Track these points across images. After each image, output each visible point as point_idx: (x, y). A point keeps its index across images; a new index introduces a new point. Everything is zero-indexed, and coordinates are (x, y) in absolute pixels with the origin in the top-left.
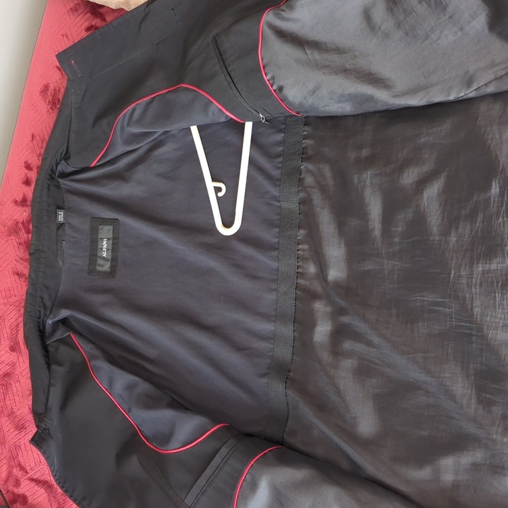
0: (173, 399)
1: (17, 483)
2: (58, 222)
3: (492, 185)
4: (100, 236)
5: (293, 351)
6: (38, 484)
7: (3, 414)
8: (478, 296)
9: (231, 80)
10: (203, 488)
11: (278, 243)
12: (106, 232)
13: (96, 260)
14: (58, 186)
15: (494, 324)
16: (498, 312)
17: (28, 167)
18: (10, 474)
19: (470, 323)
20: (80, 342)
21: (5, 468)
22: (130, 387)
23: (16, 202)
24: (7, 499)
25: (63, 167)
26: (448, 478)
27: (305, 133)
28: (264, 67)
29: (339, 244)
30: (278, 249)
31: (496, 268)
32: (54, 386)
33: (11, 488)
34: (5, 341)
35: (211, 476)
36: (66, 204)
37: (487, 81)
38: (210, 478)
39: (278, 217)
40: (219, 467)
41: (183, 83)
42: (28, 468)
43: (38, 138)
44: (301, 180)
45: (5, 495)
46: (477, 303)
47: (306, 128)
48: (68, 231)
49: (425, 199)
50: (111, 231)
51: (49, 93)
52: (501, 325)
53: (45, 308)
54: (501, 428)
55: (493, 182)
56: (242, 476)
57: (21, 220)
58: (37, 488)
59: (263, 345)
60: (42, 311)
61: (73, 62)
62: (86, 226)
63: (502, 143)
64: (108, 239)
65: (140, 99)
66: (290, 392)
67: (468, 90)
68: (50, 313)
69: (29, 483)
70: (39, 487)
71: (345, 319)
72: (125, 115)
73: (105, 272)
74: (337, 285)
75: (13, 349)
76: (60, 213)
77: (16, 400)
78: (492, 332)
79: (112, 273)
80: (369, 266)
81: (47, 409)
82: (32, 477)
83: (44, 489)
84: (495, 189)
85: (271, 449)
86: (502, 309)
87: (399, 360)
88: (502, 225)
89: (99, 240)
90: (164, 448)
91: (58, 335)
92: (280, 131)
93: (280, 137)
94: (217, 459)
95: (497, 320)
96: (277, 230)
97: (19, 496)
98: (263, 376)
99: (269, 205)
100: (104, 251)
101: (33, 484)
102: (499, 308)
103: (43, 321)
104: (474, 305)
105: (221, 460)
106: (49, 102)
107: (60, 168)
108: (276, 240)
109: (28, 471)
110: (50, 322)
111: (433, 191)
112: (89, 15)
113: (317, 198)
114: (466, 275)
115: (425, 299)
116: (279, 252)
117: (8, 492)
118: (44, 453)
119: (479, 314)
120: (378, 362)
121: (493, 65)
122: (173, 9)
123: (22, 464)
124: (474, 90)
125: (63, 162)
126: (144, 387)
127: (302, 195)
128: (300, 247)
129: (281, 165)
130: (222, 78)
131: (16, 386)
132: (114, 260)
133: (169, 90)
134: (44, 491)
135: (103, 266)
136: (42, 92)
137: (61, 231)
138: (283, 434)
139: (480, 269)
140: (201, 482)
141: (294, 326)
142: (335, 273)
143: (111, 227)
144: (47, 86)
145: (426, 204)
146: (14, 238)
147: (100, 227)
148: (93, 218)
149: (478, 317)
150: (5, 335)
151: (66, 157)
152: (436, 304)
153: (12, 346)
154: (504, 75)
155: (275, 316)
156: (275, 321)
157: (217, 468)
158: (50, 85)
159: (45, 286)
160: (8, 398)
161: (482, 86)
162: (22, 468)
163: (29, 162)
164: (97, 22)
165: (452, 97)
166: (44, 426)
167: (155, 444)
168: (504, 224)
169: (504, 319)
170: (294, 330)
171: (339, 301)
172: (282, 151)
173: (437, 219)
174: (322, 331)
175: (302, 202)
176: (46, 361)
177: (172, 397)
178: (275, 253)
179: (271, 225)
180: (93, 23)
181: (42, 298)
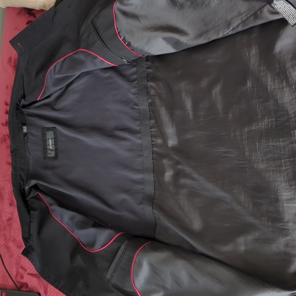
0: (95, 222)
1: (22, 277)
2: (23, 133)
3: (247, 82)
4: (47, 138)
5: (154, 188)
6: (32, 276)
7: (10, 241)
8: (247, 145)
9: (104, 44)
10: (114, 269)
11: (141, 129)
12: (50, 135)
13: (47, 151)
14: (22, 113)
15: (257, 160)
16: (258, 153)
17: (6, 104)
18: (18, 272)
19: (244, 161)
20: (44, 197)
21: (14, 269)
22: (72, 219)
23: (3, 124)
24: (18, 286)
25: (23, 102)
26: (242, 248)
27: (147, 66)
28: (119, 33)
29: (172, 125)
30: (140, 133)
31: (254, 128)
32: (32, 222)
33: (19, 280)
34: (6, 201)
35: (118, 262)
36: (27, 122)
37: (238, 24)
38: (118, 263)
39: (139, 115)
40: (121, 257)
41: (79, 48)
42: (26, 268)
43: (9, 87)
44: (148, 93)
45: (17, 284)
46: (246, 149)
47: (148, 63)
48: (30, 137)
49: (214, 94)
50: (53, 134)
51: (12, 61)
52: (260, 160)
53: (23, 180)
54: (266, 218)
55: (248, 80)
56: (133, 260)
57: (6, 134)
58: (32, 278)
59: (138, 187)
60: (22, 182)
61: (19, 44)
62: (39, 133)
63: (250, 58)
64: (52, 139)
65: (58, 60)
66: (155, 211)
67: (228, 30)
68: (27, 183)
69: (28, 276)
70: (33, 277)
71: (180, 167)
72: (51, 69)
73: (52, 158)
74: (174, 148)
75: (11, 205)
76: (24, 127)
77: (16, 232)
78: (256, 165)
79: (56, 157)
80: (189, 136)
81: (30, 235)
82: (29, 273)
83: (36, 278)
84: (249, 84)
85: (147, 243)
86: (260, 151)
87: (210, 186)
88: (255, 104)
89: (47, 140)
90: (92, 250)
91: (32, 194)
92: (134, 66)
93: (134, 69)
94: (120, 253)
95: (259, 158)
96: (139, 122)
97: (24, 284)
98: (141, 203)
99: (133, 108)
100: (50, 146)
101: (30, 276)
102: (258, 151)
103: (23, 188)
104: (245, 151)
105: (121, 253)
106: (13, 66)
107: (22, 103)
108: (139, 128)
109: (27, 270)
110: (27, 188)
111: (217, 90)
112: (27, 15)
113: (158, 102)
114: (239, 134)
115: (219, 150)
116: (141, 134)
117: (18, 282)
118: (30, 259)
119: (248, 155)
120: (199, 188)
121: (240, 14)
122: (69, 7)
123: (23, 266)
124: (231, 30)
125: (23, 100)
126: (79, 217)
127: (149, 101)
128: (152, 130)
129: (136, 85)
130: (99, 43)
131: (15, 225)
132: (56, 150)
133: (73, 53)
134: (36, 279)
135: (50, 154)
136: (8, 61)
137: (26, 137)
138: (154, 234)
139: (246, 130)
140: (113, 265)
141: (153, 174)
142: (172, 142)
143: (52, 132)
144: (10, 58)
145: (214, 97)
146: (4, 144)
147: (47, 133)
148: (42, 128)
149: (248, 157)
150: (6, 197)
151: (24, 97)
152: (226, 153)
153: (10, 203)
154: (246, 19)
155: (143, 170)
156: (143, 173)
157: (120, 257)
158: (12, 57)
159: (22, 169)
160: (12, 232)
161: (235, 27)
162: (24, 269)
163: (7, 101)
164: (32, 18)
165: (221, 35)
166: (29, 245)
167: (88, 248)
168: (256, 103)
169: (262, 157)
170: (154, 176)
171: (175, 157)
172: (136, 77)
173: (221, 105)
174: (168, 175)
175: (150, 105)
176: (27, 209)
177: (94, 221)
178: (139, 135)
179: (135, 119)
180: (30, 19)
181: (20, 176)
